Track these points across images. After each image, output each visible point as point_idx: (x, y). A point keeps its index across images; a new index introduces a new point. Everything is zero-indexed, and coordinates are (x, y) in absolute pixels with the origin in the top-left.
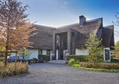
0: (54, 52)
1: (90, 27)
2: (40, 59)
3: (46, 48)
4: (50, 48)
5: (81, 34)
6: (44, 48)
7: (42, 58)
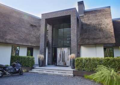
0: (43, 51)
1: (96, 16)
2: (14, 66)
3: (26, 44)
4: (33, 45)
5: (86, 24)
6: (24, 44)
7: (19, 64)
